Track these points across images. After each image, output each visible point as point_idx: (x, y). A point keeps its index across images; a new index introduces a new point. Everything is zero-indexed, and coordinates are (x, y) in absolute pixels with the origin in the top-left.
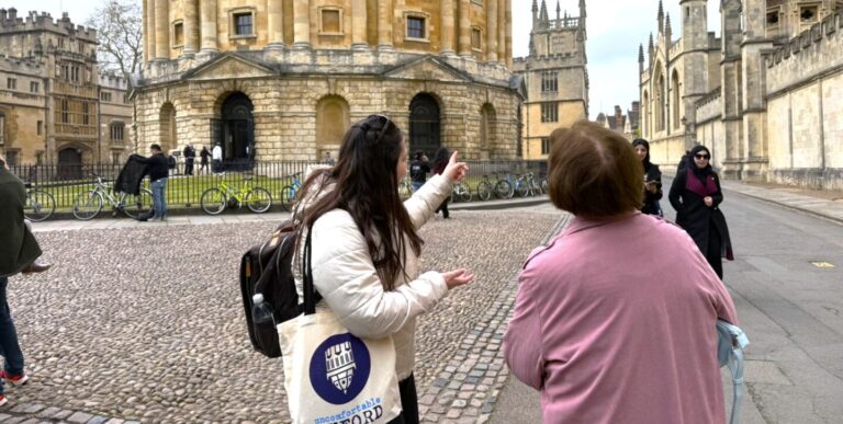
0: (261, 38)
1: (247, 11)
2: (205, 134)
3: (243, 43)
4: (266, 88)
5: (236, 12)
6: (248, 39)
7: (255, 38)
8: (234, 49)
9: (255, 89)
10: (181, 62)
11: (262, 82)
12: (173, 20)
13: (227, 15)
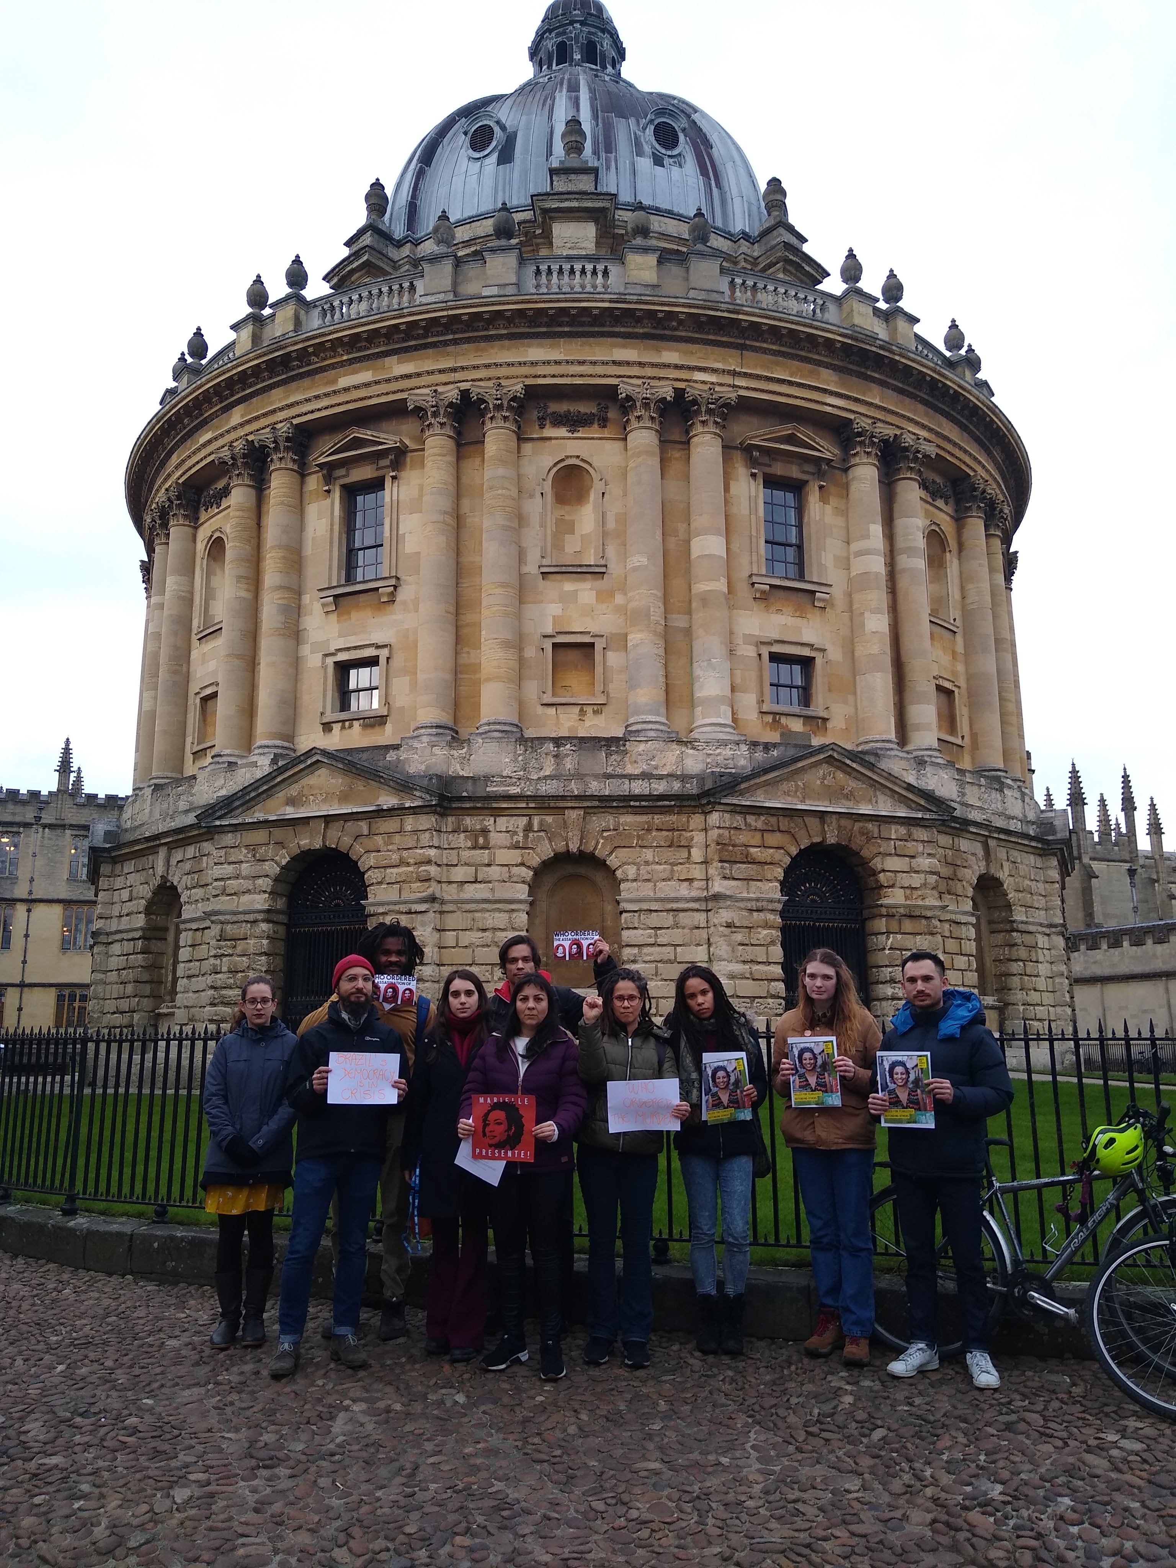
0: (837, 722)
1: (806, 652)
2: (760, 954)
3: (797, 726)
4: (911, 847)
5: (777, 649)
6: (808, 719)
7: (825, 720)
8: (774, 737)
9: (884, 847)
10: (638, 748)
11: (903, 830)
12: (549, 630)
13: (750, 651)
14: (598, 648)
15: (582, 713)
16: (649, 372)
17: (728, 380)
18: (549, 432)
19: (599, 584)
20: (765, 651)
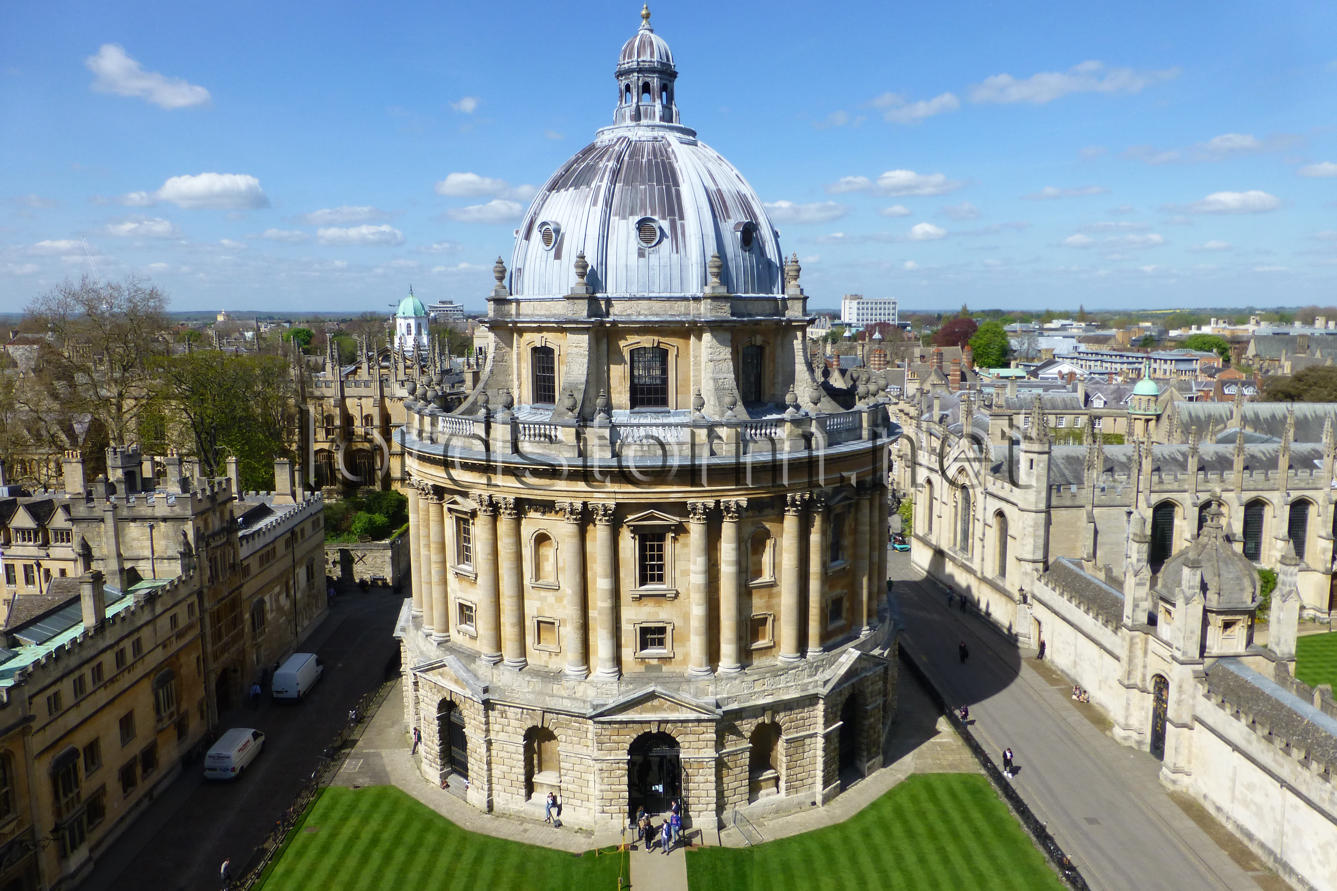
0: (678, 657)
1: (661, 625)
3: (655, 662)
4: (699, 729)
5: (644, 625)
6: (661, 659)
7: (672, 658)
9: (684, 731)
11: (697, 725)
12: (535, 614)
13: (631, 627)
14: (557, 624)
15: (550, 655)
16: (571, 494)
17: (613, 495)
18: (532, 514)
19: (556, 593)
20: (638, 627)
